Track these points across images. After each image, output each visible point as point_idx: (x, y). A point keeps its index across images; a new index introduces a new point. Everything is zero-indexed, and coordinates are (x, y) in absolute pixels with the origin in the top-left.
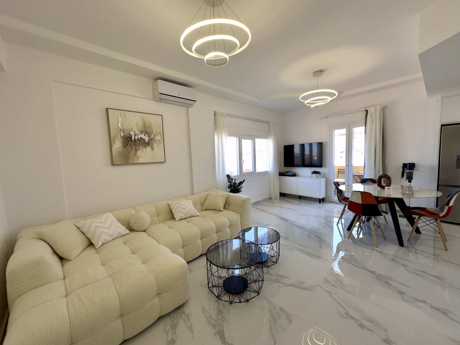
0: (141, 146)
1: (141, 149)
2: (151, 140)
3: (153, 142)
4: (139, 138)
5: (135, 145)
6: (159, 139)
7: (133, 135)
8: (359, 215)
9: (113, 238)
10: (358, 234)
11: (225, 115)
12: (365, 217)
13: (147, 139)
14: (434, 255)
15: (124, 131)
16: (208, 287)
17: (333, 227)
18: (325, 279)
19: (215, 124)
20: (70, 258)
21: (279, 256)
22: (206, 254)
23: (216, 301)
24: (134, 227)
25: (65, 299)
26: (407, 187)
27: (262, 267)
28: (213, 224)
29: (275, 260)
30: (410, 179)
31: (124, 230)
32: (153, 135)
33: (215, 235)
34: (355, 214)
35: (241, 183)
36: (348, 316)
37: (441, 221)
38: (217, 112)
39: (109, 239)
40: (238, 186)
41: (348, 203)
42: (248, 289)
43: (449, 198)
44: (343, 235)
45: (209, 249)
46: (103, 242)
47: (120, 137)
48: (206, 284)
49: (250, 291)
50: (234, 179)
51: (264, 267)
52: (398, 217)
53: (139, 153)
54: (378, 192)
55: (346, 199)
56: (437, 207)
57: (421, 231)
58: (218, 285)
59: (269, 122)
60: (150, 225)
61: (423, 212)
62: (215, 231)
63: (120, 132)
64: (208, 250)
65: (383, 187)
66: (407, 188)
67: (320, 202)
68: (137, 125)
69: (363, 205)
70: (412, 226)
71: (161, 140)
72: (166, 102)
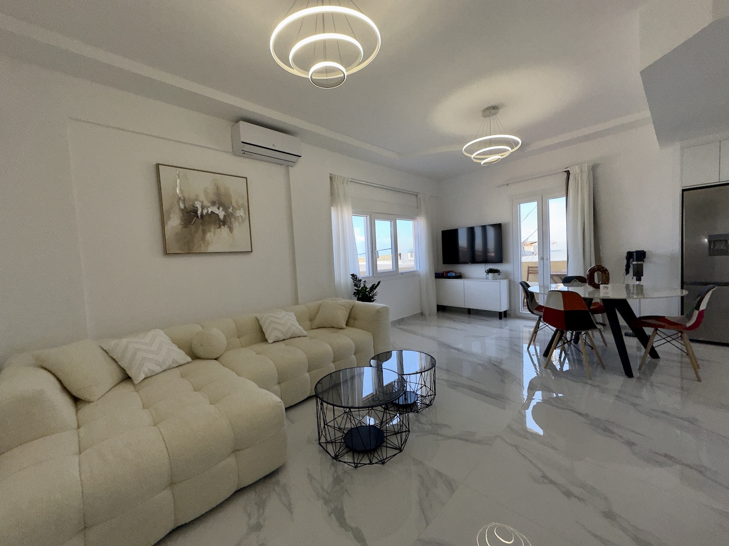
0: (213, 226)
1: (213, 230)
2: (228, 216)
3: (233, 220)
4: (210, 212)
5: (203, 224)
6: (241, 215)
7: (199, 207)
8: (561, 330)
9: (164, 368)
10: (562, 365)
11: (348, 180)
12: (572, 333)
13: (221, 214)
14: (682, 388)
15: (184, 200)
16: (320, 444)
17: (522, 354)
18: (509, 426)
19: (332, 194)
20: (91, 399)
21: (435, 395)
22: (316, 396)
23: (333, 464)
24: (201, 352)
25: (76, 458)
26: (635, 286)
27: (406, 411)
28: (329, 347)
29: (428, 402)
30: (639, 275)
31: (182, 356)
32: (232, 208)
33: (332, 364)
34: (554, 329)
35: (374, 287)
36: (546, 481)
37: (692, 341)
38: (335, 176)
39: (158, 369)
40: (370, 293)
41: (542, 314)
42: (385, 444)
43: (699, 298)
44: (537, 365)
45: (320, 382)
46: (147, 374)
47: (178, 209)
48: (316, 439)
49: (387, 447)
50: (363, 281)
51: (411, 412)
52: (624, 337)
53: (209, 236)
54: (590, 293)
55: (540, 308)
56: (682, 313)
57: (660, 356)
58: (335, 440)
59: (417, 194)
60: (228, 349)
61: (659, 322)
62: (332, 359)
63: (179, 202)
65: (597, 287)
66: (635, 289)
67: (500, 318)
68: (206, 192)
69: (565, 312)
70: (645, 347)
71: (246, 216)
72: (252, 157)
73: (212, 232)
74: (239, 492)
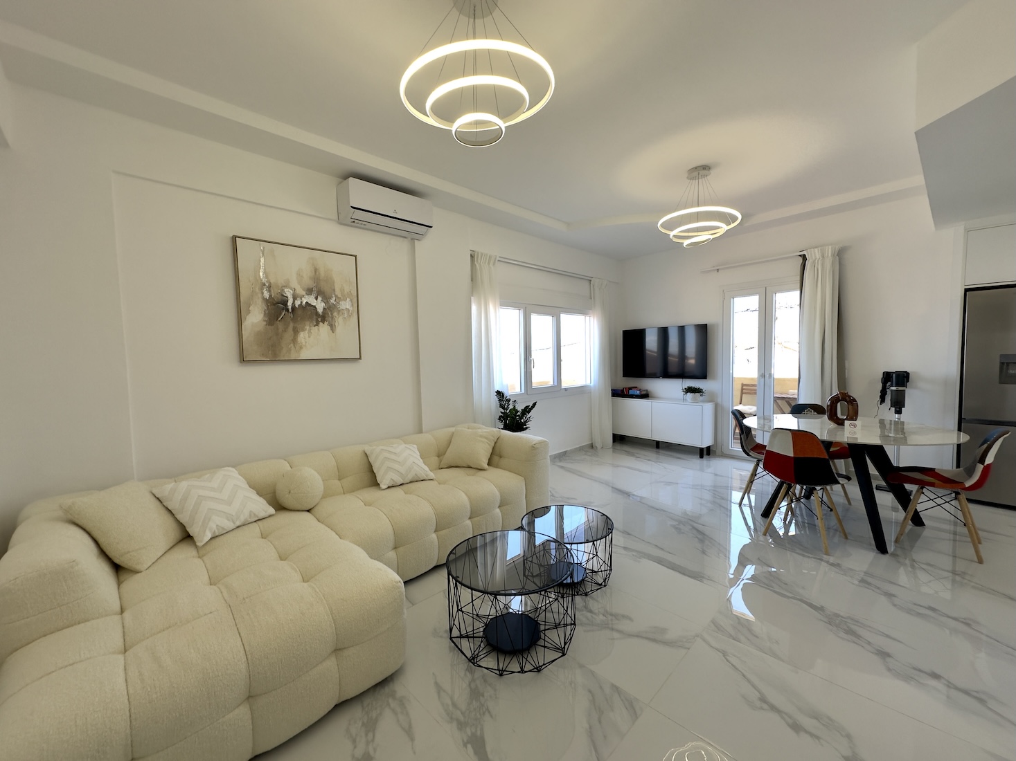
0: (308, 323)
1: (307, 328)
2: (330, 309)
3: (335, 314)
4: (304, 303)
5: (294, 320)
6: (348, 307)
7: (289, 297)
8: (787, 482)
9: (238, 523)
10: (787, 527)
11: (496, 259)
12: (802, 488)
13: (320, 306)
14: (954, 572)
15: (269, 287)
16: (451, 638)
17: (730, 511)
18: (714, 622)
19: (473, 279)
20: (138, 567)
21: (611, 570)
22: (446, 565)
23: (469, 670)
24: (287, 500)
25: (121, 657)
26: (893, 423)
27: (572, 594)
28: (465, 498)
29: (600, 581)
30: (898, 405)
31: (262, 507)
32: (334, 299)
33: (468, 522)
34: (779, 480)
35: (527, 410)
36: (765, 706)
37: (970, 501)
38: (478, 253)
39: (229, 525)
40: (521, 418)
41: (763, 457)
42: (541, 642)
43: (985, 446)
44: (752, 527)
45: (454, 551)
46: (214, 532)
47: (261, 300)
48: (446, 631)
49: (545, 647)
50: (512, 400)
51: (578, 595)
52: (875, 490)
53: (302, 336)
54: (829, 432)
55: (759, 448)
56: (958, 466)
57: (925, 522)
58: (473, 634)
59: (590, 279)
60: (324, 497)
61: (927, 477)
62: (469, 514)
63: (262, 289)
64: (451, 552)
65: (840, 423)
66: (893, 426)
67: (701, 457)
68: (299, 276)
69: (796, 460)
70: (905, 508)
71: (353, 309)
72: (365, 227)
73: (307, 331)
74: (340, 706)
